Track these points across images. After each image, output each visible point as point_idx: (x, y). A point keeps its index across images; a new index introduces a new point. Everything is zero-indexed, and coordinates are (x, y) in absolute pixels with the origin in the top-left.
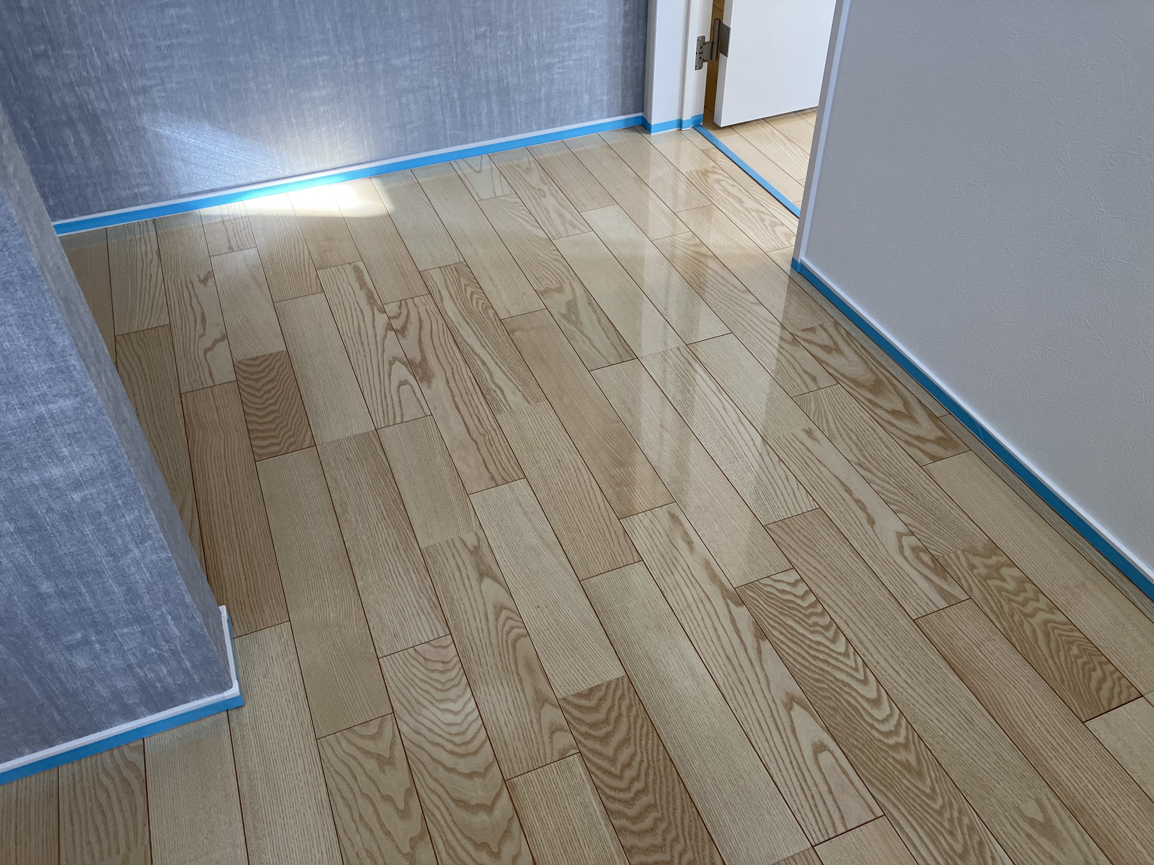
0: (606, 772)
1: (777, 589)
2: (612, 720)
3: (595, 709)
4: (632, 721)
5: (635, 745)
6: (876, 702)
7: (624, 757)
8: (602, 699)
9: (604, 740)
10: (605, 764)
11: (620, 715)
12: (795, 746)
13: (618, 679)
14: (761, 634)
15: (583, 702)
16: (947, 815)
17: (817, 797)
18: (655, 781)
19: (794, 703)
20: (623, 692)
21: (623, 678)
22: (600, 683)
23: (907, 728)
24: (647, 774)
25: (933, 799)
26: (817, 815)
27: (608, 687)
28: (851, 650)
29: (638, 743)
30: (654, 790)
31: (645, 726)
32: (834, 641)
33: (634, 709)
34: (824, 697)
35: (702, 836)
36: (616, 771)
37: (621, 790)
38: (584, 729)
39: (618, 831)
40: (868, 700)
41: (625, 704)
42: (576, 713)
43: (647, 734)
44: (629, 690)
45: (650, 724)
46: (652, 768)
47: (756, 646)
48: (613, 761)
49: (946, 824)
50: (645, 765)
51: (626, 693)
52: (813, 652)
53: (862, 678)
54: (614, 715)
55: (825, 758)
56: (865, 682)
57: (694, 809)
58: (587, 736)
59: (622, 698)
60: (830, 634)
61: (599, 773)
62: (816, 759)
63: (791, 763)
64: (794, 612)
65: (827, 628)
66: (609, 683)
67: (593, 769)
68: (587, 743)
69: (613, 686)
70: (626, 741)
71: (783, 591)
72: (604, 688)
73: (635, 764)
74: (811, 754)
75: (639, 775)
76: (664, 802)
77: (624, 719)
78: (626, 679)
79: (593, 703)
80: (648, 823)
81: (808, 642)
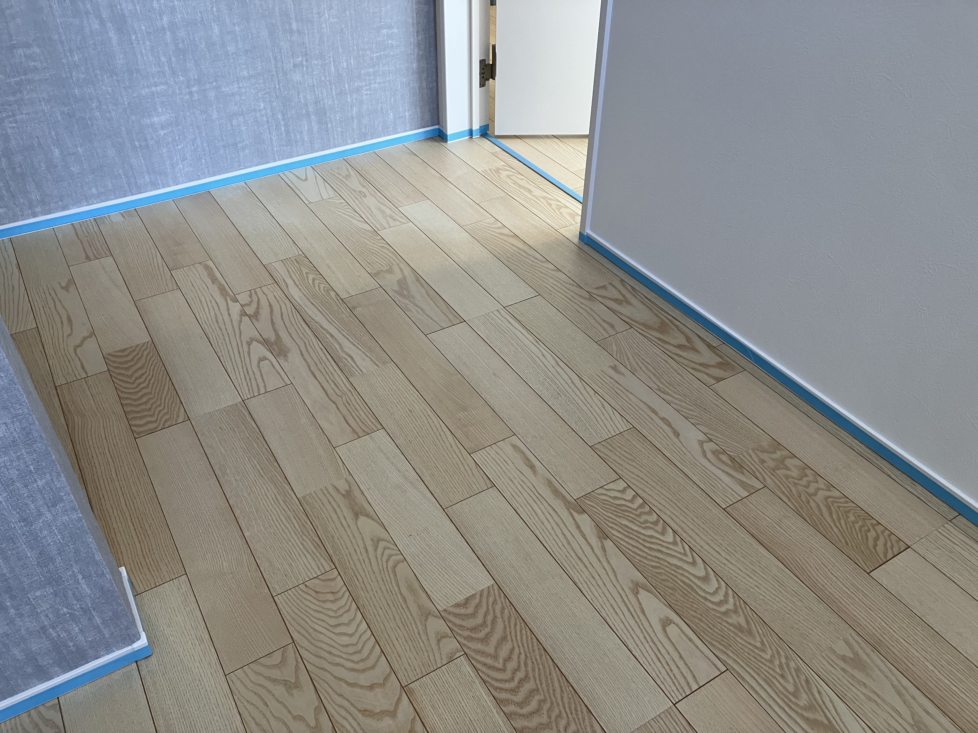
0: (490, 667)
1: (610, 497)
2: (489, 622)
3: (473, 615)
4: (507, 622)
5: (512, 640)
6: (705, 579)
7: (504, 652)
8: (478, 606)
9: (485, 640)
10: (489, 661)
11: (495, 617)
12: (646, 624)
13: (489, 587)
14: (603, 535)
15: (462, 611)
16: (777, 662)
17: (671, 663)
18: (533, 669)
19: (639, 588)
20: (495, 598)
21: (493, 586)
22: (474, 593)
23: (734, 597)
24: (526, 665)
25: (763, 651)
26: (673, 677)
27: (481, 595)
28: (678, 539)
29: (514, 639)
30: (534, 677)
31: (518, 623)
32: (663, 533)
33: (506, 611)
34: (662, 580)
35: (581, 709)
36: (500, 666)
37: (506, 681)
38: (467, 633)
39: (508, 716)
40: (698, 578)
41: (498, 608)
42: (458, 621)
43: (521, 631)
44: (500, 595)
45: (522, 622)
46: (529, 658)
47: (600, 544)
48: (495, 657)
49: (778, 670)
50: (523, 657)
51: (498, 598)
52: (648, 545)
53: (691, 560)
54: (490, 618)
55: (672, 630)
56: (694, 563)
57: (571, 688)
58: (470, 639)
59: (495, 602)
60: (659, 528)
61: (484, 669)
62: (665, 631)
63: (645, 638)
64: (627, 514)
65: (656, 523)
66: (483, 590)
67: (478, 666)
68: (469, 645)
69: (485, 594)
70: (504, 639)
71: (615, 498)
72: (478, 596)
73: (515, 657)
74: (660, 628)
75: (519, 666)
76: (544, 685)
77: (499, 620)
78: (496, 587)
79: (470, 610)
80: (533, 705)
81: (642, 537)
